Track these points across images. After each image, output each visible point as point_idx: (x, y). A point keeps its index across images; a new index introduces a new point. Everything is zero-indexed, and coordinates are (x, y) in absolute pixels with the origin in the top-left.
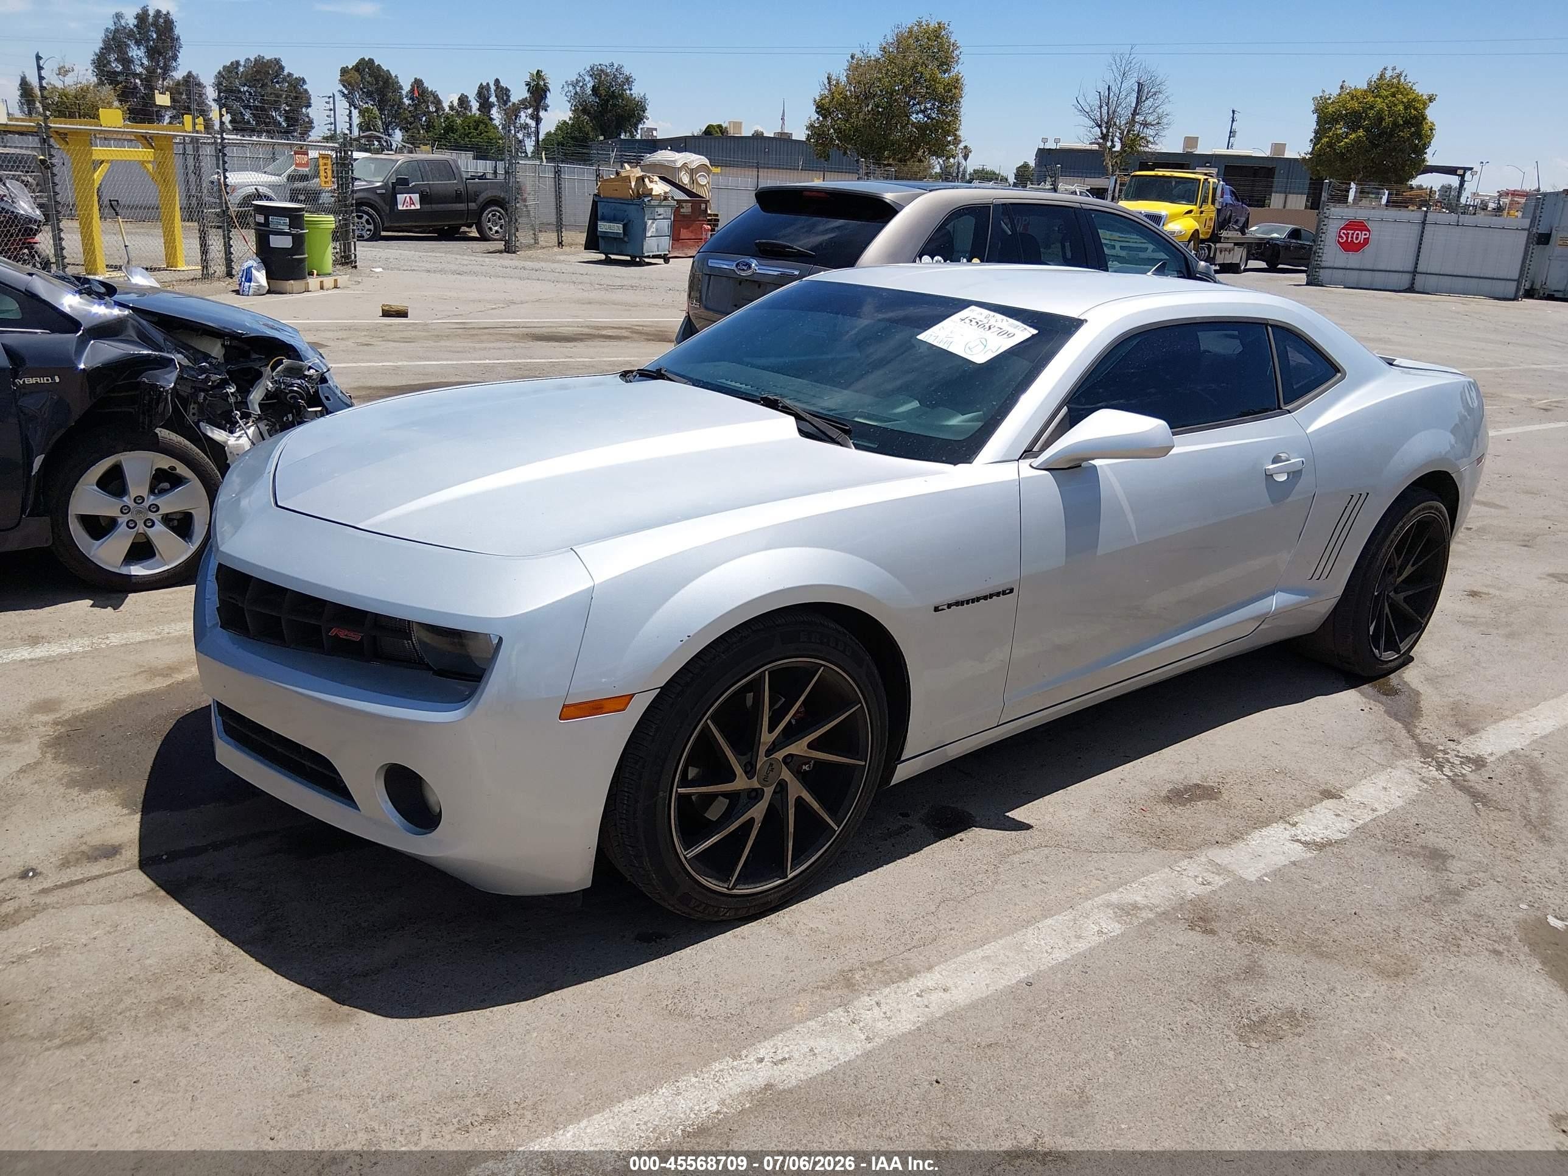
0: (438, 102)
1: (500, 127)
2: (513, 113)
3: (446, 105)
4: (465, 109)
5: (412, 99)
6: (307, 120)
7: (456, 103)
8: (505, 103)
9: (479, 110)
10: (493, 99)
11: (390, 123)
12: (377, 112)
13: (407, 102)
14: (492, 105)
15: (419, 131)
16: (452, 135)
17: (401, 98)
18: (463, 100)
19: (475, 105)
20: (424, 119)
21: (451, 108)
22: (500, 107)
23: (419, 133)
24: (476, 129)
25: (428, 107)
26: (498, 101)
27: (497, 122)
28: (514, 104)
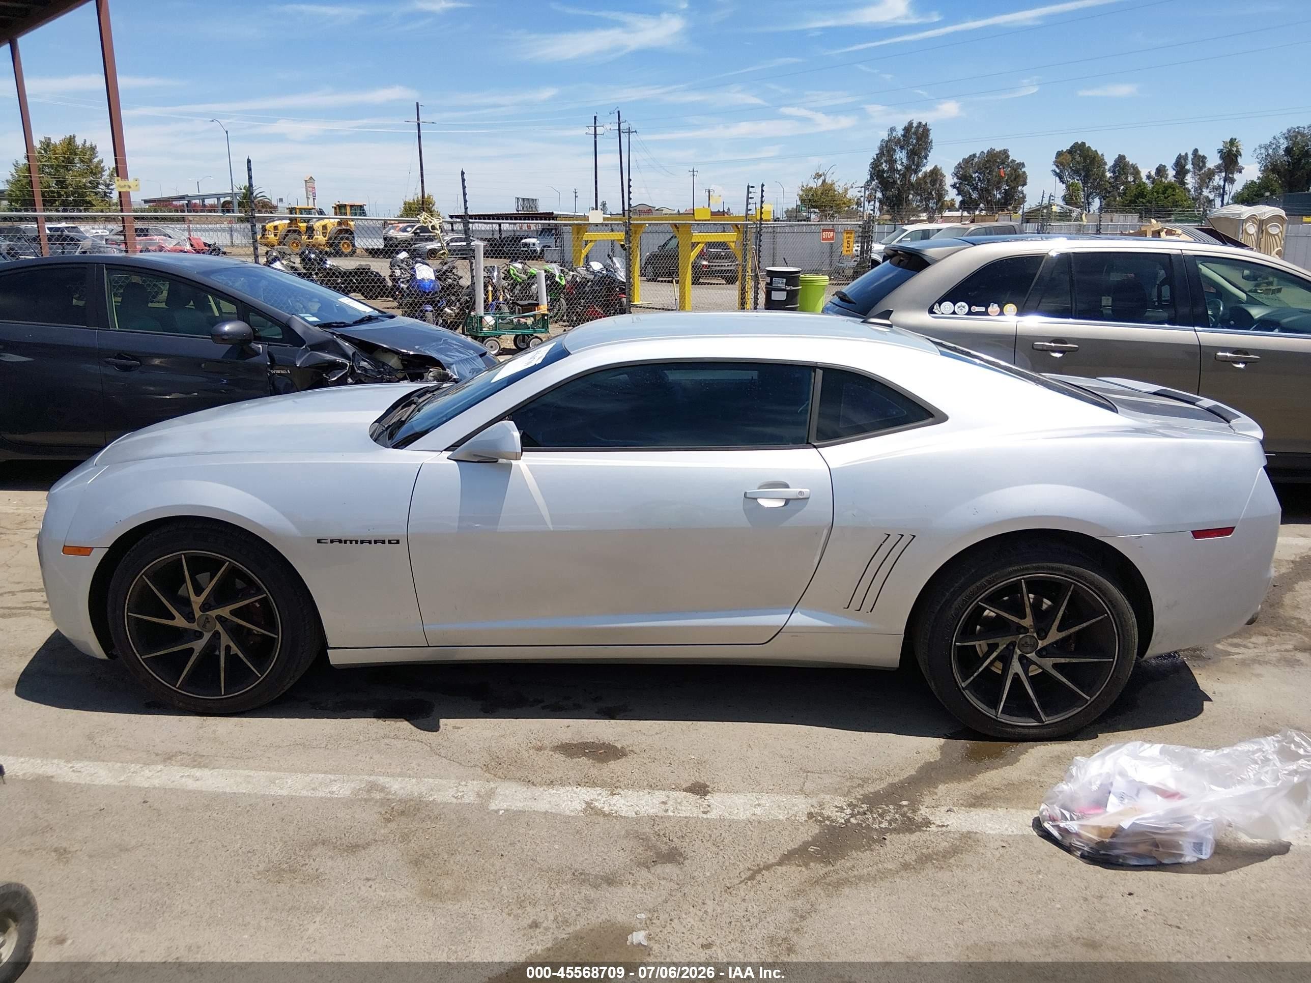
0: (1136, 172)
1: (1192, 190)
2: (1206, 178)
3: (1143, 175)
4: (1161, 177)
5: (1114, 172)
6: (1021, 196)
7: (1153, 173)
8: (1201, 169)
9: (1174, 176)
10: (1189, 166)
11: (1091, 193)
12: (1081, 185)
13: (1108, 175)
14: (1188, 171)
15: (1116, 198)
16: (1141, 200)
17: (1104, 172)
18: (1161, 170)
19: (1171, 173)
20: (1122, 187)
21: (1149, 177)
22: (1195, 173)
23: (1115, 201)
24: (1164, 193)
25: (1127, 178)
26: (1194, 168)
27: (1190, 186)
28: (1209, 169)
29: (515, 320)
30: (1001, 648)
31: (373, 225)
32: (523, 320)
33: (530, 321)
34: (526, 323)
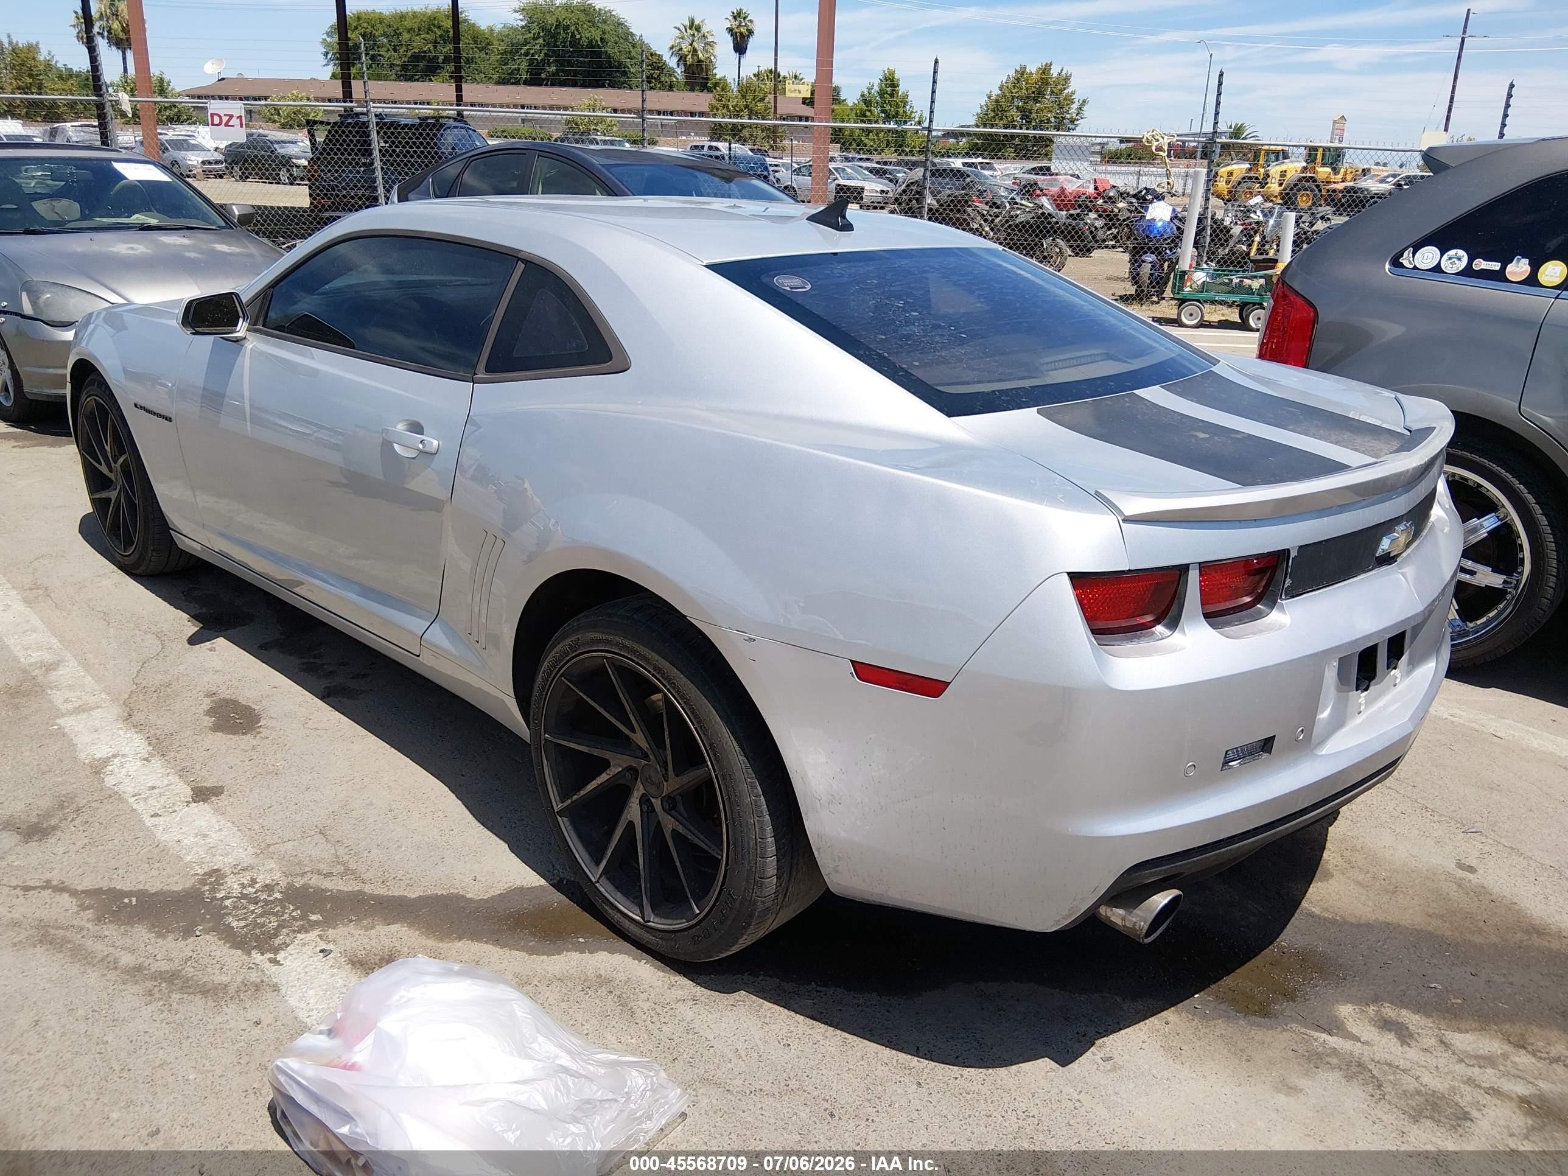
29: (1236, 281)
30: (614, 770)
31: (1073, 144)
32: (1247, 282)
33: (1256, 284)
34: (1250, 286)
